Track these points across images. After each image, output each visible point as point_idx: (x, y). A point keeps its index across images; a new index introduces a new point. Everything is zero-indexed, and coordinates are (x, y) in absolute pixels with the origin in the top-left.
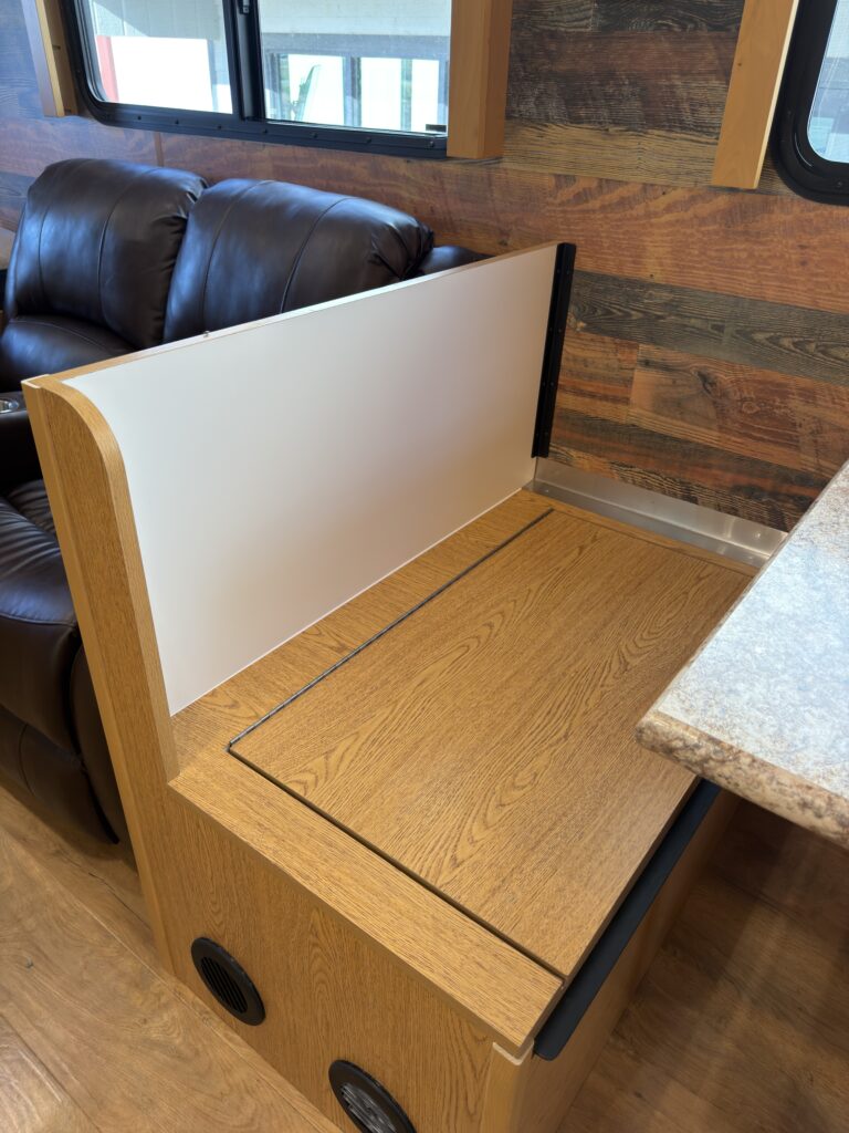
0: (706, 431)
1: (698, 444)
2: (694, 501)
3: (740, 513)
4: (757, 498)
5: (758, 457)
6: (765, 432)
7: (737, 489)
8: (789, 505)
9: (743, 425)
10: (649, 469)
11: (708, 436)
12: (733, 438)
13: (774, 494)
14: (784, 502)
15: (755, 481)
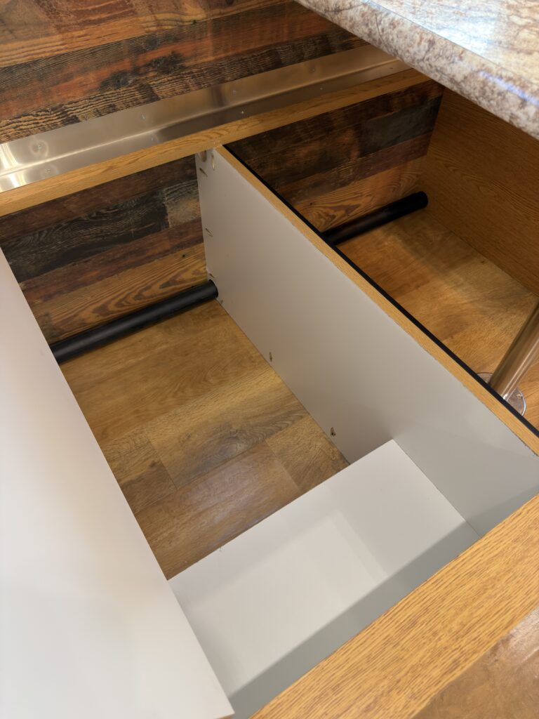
0: (47, 39)
1: (47, 58)
2: (75, 120)
3: (118, 107)
4: (125, 83)
5: (108, 41)
6: (101, 10)
7: (104, 85)
8: (151, 74)
9: (80, 13)
10: (15, 114)
11: (50, 44)
12: (76, 34)
13: (136, 71)
14: (146, 73)
15: (116, 68)
